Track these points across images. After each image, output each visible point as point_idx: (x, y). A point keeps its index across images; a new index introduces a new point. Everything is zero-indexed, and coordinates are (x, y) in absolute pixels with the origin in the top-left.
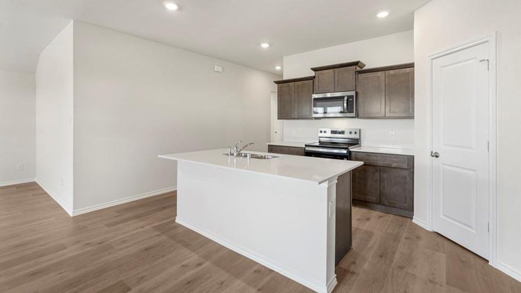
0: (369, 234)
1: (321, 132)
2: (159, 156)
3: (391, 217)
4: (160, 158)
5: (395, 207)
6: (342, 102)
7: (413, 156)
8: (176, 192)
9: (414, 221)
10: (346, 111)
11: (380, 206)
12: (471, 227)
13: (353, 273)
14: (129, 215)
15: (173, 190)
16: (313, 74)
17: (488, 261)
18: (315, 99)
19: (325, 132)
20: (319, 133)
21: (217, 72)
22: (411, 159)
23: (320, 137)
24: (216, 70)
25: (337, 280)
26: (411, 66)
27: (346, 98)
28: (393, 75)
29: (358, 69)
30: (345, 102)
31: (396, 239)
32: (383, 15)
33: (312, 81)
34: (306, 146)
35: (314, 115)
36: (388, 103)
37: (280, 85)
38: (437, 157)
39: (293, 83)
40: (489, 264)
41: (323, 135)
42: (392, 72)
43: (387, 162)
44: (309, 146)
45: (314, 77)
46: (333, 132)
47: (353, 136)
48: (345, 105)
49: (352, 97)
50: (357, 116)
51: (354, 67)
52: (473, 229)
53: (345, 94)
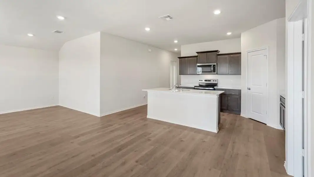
0: (225, 120)
1: (200, 80)
2: (143, 90)
3: (232, 115)
4: (143, 91)
5: (233, 111)
6: (210, 68)
7: (241, 90)
8: (147, 105)
9: (241, 115)
10: (212, 71)
11: (227, 111)
12: (261, 114)
13: (223, 128)
14: (124, 116)
15: (146, 104)
16: (197, 54)
17: (266, 124)
19: (202, 81)
21: (150, 52)
22: (240, 91)
23: (199, 83)
24: (149, 51)
25: (219, 129)
26: (240, 53)
27: (212, 66)
28: (232, 57)
29: (217, 53)
30: (212, 67)
31: (236, 120)
32: (229, 34)
33: (196, 58)
34: (195, 87)
35: (197, 73)
36: (230, 68)
37: (180, 59)
38: (250, 89)
39: (187, 58)
41: (201, 82)
42: (232, 55)
43: (230, 93)
44: (196, 87)
45: (197, 56)
46: (205, 81)
47: (215, 82)
48: (212, 69)
49: (215, 65)
50: (217, 74)
51: (216, 53)
53: (212, 64)
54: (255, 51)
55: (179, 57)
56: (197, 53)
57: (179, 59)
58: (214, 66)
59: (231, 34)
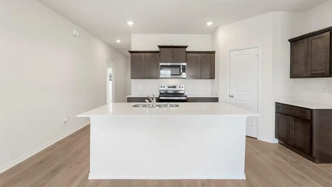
2: (78, 116)
6: (179, 69)
7: (218, 98)
16: (158, 49)
17: (257, 139)
18: (161, 66)
19: (164, 87)
20: (160, 87)
23: (160, 90)
26: (213, 52)
27: (181, 66)
28: (204, 56)
30: (181, 69)
32: (210, 24)
35: (161, 77)
39: (144, 54)
40: (258, 139)
41: (163, 89)
42: (204, 54)
44: (162, 96)
45: (159, 52)
46: (169, 87)
47: (181, 89)
48: (181, 71)
49: (185, 66)
51: (184, 49)
52: (250, 127)
53: (181, 64)
54: (244, 49)
55: (130, 50)
56: (160, 47)
57: (130, 54)
58: (183, 66)
59: (212, 25)
